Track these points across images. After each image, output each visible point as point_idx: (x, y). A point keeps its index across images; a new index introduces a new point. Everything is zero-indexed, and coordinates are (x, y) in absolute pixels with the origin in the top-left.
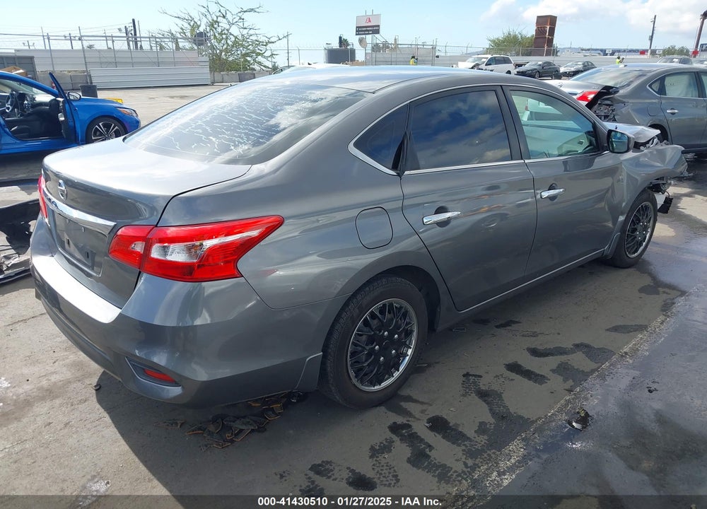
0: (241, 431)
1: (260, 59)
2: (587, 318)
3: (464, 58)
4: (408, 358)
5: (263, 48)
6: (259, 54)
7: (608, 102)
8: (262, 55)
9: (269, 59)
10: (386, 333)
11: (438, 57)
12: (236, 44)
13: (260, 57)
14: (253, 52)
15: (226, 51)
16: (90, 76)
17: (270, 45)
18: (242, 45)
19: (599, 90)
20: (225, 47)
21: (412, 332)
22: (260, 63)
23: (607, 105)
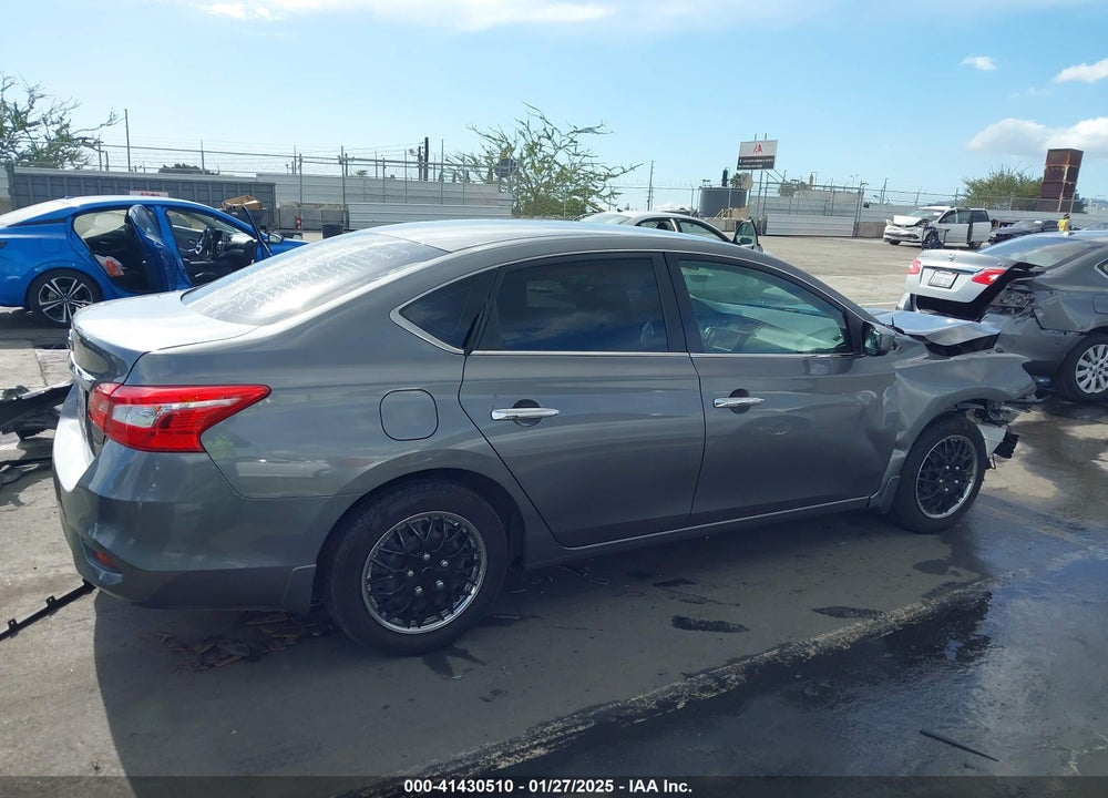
0: (230, 656)
1: (594, 199)
2: (800, 591)
3: (905, 211)
4: (470, 597)
5: (600, 185)
6: (593, 192)
7: (1024, 288)
8: (597, 193)
9: (607, 200)
10: (427, 556)
11: (867, 206)
12: (564, 175)
13: (594, 196)
14: (586, 188)
15: (548, 185)
16: (347, 213)
17: (610, 180)
18: (570, 180)
19: (1006, 269)
20: (547, 179)
21: (478, 563)
22: (593, 205)
23: (1022, 292)
